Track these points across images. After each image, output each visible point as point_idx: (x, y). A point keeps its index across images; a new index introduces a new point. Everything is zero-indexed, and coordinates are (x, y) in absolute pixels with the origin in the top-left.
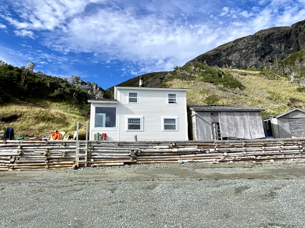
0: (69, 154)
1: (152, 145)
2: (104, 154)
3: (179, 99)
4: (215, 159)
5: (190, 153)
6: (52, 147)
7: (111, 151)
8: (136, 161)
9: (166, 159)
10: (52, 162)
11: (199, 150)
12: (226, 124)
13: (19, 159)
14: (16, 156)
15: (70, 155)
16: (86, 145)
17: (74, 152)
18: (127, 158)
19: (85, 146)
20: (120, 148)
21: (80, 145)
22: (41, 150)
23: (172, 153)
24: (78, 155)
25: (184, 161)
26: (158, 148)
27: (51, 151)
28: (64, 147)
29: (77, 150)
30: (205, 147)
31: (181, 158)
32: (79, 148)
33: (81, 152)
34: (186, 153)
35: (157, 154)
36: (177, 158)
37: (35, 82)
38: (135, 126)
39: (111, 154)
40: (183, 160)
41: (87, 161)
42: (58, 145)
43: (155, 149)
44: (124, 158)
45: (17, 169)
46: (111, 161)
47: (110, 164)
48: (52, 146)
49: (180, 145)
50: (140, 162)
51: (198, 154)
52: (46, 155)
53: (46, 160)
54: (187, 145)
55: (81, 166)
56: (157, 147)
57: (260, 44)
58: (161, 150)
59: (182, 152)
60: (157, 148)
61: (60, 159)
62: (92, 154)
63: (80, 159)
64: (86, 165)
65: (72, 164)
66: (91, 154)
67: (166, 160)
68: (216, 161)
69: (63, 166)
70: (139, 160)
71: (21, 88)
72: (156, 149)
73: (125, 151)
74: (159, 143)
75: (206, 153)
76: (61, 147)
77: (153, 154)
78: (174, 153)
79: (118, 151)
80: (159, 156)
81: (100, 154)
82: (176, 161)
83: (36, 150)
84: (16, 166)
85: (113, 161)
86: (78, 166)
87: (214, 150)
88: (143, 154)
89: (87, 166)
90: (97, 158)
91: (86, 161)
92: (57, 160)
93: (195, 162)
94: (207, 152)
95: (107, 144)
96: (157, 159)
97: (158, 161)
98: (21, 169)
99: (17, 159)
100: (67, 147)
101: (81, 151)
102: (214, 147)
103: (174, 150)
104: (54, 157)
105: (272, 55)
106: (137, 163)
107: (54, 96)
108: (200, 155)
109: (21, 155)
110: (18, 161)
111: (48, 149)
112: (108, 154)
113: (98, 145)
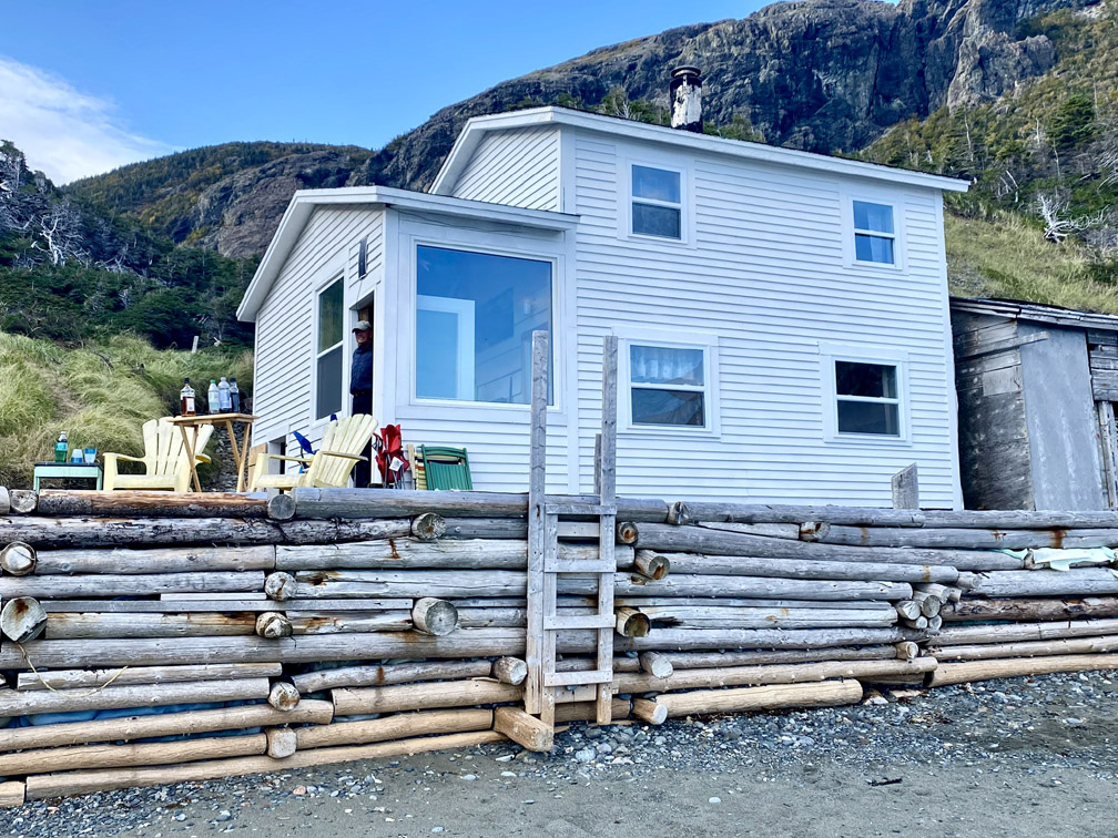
1: (1024, 539)
3: (910, 238)
6: (327, 551)
8: (934, 660)
10: (326, 693)
15: (477, 625)
16: (610, 534)
18: (884, 644)
19: (595, 542)
20: (840, 565)
24: (548, 625)
26: (1062, 564)
27: (319, 590)
28: (427, 550)
29: (538, 581)
32: (552, 564)
33: (572, 592)
35: (1054, 606)
42: (380, 536)
43: (1046, 568)
44: (858, 646)
48: (329, 542)
53: (273, 680)
57: (773, 66)
60: (1059, 566)
64: (605, 713)
67: (1098, 653)
72: (1048, 575)
74: (1057, 531)
76: (402, 553)
77: (1031, 605)
81: (700, 611)
83: (182, 579)
88: (974, 611)
92: (370, 673)
98: (32, 782)
105: (818, 122)
106: (939, 676)
111: (293, 571)
112: (757, 615)
113: (690, 533)
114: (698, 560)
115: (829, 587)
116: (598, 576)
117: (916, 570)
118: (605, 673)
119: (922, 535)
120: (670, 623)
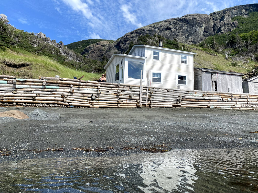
1: (192, 93)
2: (159, 98)
7: (165, 95)
10: (122, 101)
11: (222, 99)
12: (221, 82)
14: (96, 94)
17: (138, 94)
18: (175, 102)
20: (170, 94)
22: (115, 90)
24: (142, 97)
26: (196, 96)
27: (122, 92)
30: (225, 97)
31: (210, 104)
36: (207, 104)
38: (158, 79)
39: (164, 98)
42: (127, 88)
44: (172, 102)
48: (123, 88)
49: (210, 94)
54: (214, 95)
59: (211, 100)
62: (151, 97)
64: (147, 105)
67: (200, 105)
69: (130, 105)
70: (182, 104)
73: (174, 96)
74: (196, 92)
77: (192, 100)
81: (156, 97)
83: (111, 90)
84: (96, 103)
88: (185, 100)
90: (154, 101)
92: (126, 100)
93: (218, 108)
94: (226, 101)
98: (100, 105)
100: (132, 90)
102: (230, 97)
110: (98, 99)
111: (120, 90)
112: (162, 98)
113: (155, 90)
114: (156, 92)
115: (169, 96)
116: (146, 93)
117: (179, 95)
118: (147, 102)
119: (180, 92)
120: (153, 98)
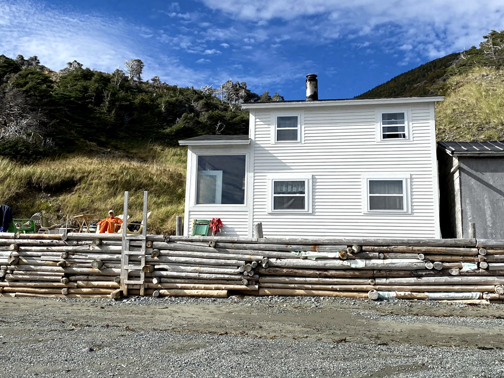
0: (110, 265)
1: (299, 249)
2: (182, 268)
3: (414, 125)
4: (479, 294)
5: (402, 273)
6: (75, 248)
7: (198, 260)
8: (257, 287)
9: (335, 287)
10: (75, 281)
11: (430, 266)
13: (12, 271)
14: (7, 265)
15: (111, 267)
16: (143, 244)
17: (118, 261)
18: (236, 280)
19: (140, 247)
20: (218, 255)
21: (130, 246)
22: (55, 253)
23: (351, 273)
24: (125, 268)
25: (385, 294)
26: (313, 257)
27: (73, 257)
28: (97, 248)
29: (123, 257)
30: (449, 258)
31: (377, 287)
32: (127, 252)
33: (133, 260)
34: (390, 272)
35: (312, 272)
36: (365, 287)
37: (134, 103)
38: (293, 199)
39: (197, 268)
40: (381, 293)
41: (145, 282)
42: (87, 244)
43: (306, 258)
44: (228, 280)
45: (10, 294)
46: (197, 285)
47: (194, 292)
48: (75, 246)
49: (374, 251)
50: (267, 291)
51: (427, 275)
52: (63, 265)
53: (63, 277)
54: (392, 252)
55: (132, 292)
56: (310, 254)
58: (320, 263)
59: (380, 270)
60: (311, 258)
61: (92, 275)
62: (156, 267)
63: (130, 277)
64: (142, 292)
65: (114, 288)
66: (154, 265)
67: (336, 290)
68: (481, 298)
69: (96, 291)
70: (266, 285)
71: (103, 119)
72: (307, 261)
73: (229, 262)
74: (315, 245)
75: (450, 275)
76: (91, 249)
77: (301, 271)
78: (357, 273)
79: (213, 261)
80: (317, 279)
81: (173, 267)
82: (364, 295)
83: (45, 253)
84: (7, 286)
85: (203, 286)
86: (125, 293)
87: (474, 266)
88: (274, 271)
89: (146, 295)
90: (167, 277)
91: (141, 282)
92: (85, 277)
93: (419, 299)
94: (454, 273)
95: (190, 243)
96: (310, 286)
97: (314, 292)
98: (17, 293)
99: (8, 272)
100: (105, 248)
101: (133, 258)
102: (476, 259)
103: (356, 263)
104: (79, 270)
106: (261, 292)
107: (171, 132)
108: (432, 279)
109: (17, 262)
110: (11, 276)
111: (68, 252)
117: (247, 257)
120: (164, 270)
